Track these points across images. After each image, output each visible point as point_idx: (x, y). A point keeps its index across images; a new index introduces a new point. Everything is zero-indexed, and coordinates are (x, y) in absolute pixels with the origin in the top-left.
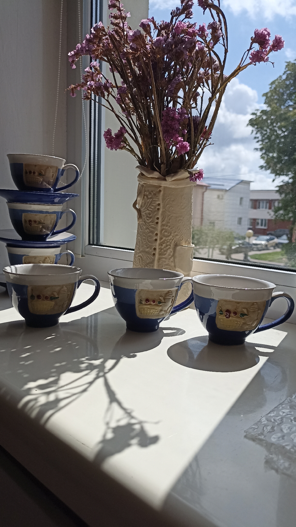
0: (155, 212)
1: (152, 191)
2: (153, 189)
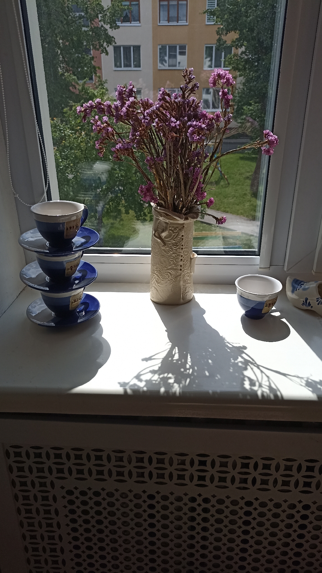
0: (180, 241)
1: (177, 228)
2: (177, 226)
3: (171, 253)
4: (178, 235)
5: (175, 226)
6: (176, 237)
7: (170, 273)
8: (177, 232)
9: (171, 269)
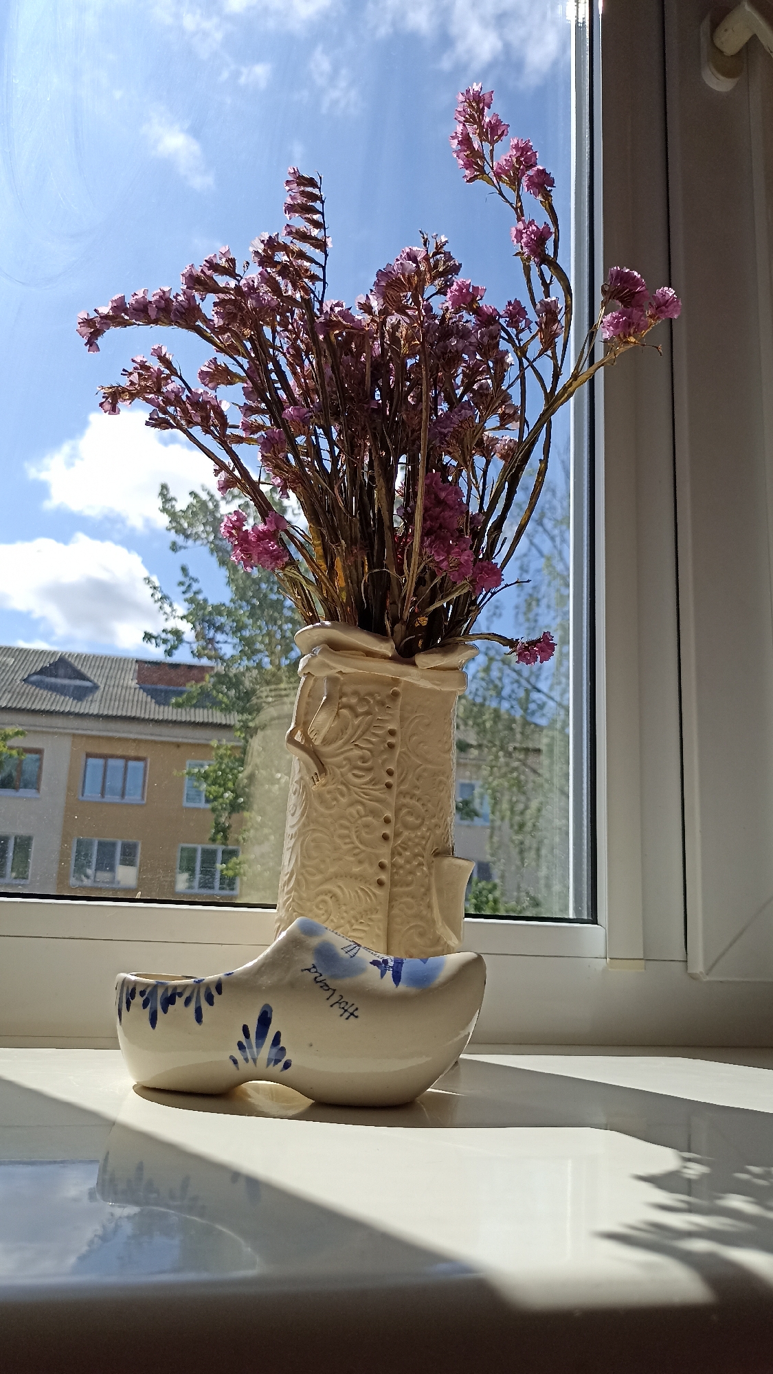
0: (382, 752)
1: (371, 694)
2: (372, 688)
3: (343, 800)
4: (369, 725)
5: (362, 689)
6: (364, 733)
7: (334, 896)
8: (367, 713)
9: (336, 876)
